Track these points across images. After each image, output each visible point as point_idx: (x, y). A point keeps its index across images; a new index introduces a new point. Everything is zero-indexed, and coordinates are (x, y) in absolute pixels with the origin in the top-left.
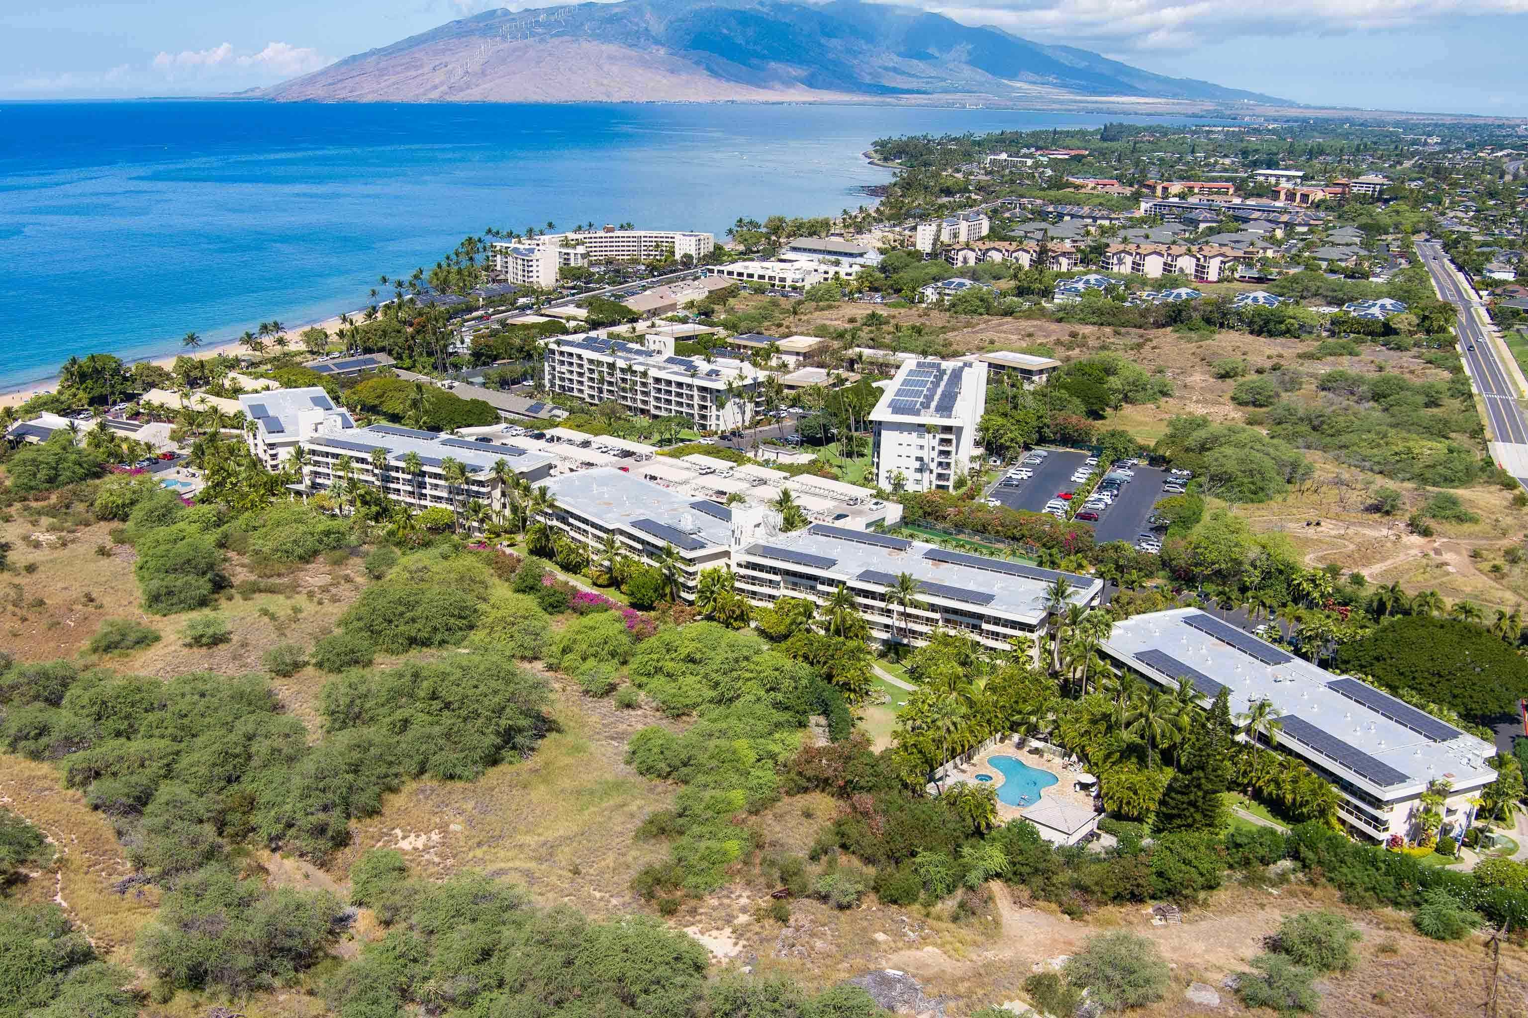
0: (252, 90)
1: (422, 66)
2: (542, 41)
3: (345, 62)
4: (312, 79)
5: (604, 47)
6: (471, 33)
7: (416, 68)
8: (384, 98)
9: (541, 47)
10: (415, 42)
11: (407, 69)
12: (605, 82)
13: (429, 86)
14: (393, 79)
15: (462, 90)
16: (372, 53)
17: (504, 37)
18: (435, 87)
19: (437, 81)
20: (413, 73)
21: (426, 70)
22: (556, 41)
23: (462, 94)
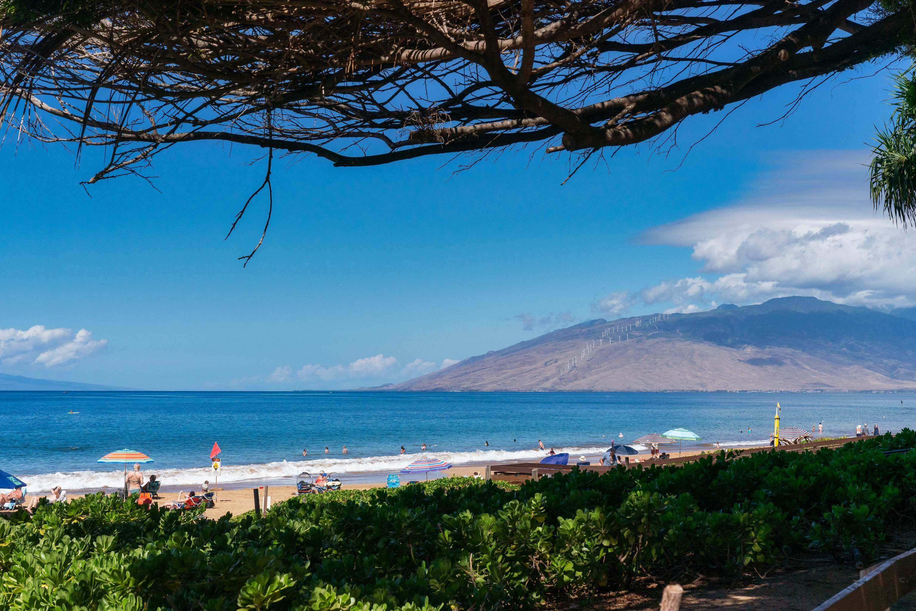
0: (387, 385)
1: (535, 362)
2: (639, 341)
3: (465, 363)
4: (440, 375)
5: (695, 346)
6: (577, 336)
7: (530, 364)
8: (504, 388)
9: (639, 346)
10: (525, 346)
11: (523, 364)
12: (699, 374)
13: (541, 378)
14: (510, 372)
15: (570, 381)
16: (489, 354)
17: (606, 339)
18: (547, 379)
19: (548, 374)
20: (527, 367)
21: (539, 364)
22: (652, 341)
23: (571, 384)
